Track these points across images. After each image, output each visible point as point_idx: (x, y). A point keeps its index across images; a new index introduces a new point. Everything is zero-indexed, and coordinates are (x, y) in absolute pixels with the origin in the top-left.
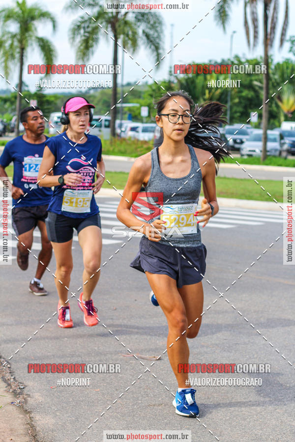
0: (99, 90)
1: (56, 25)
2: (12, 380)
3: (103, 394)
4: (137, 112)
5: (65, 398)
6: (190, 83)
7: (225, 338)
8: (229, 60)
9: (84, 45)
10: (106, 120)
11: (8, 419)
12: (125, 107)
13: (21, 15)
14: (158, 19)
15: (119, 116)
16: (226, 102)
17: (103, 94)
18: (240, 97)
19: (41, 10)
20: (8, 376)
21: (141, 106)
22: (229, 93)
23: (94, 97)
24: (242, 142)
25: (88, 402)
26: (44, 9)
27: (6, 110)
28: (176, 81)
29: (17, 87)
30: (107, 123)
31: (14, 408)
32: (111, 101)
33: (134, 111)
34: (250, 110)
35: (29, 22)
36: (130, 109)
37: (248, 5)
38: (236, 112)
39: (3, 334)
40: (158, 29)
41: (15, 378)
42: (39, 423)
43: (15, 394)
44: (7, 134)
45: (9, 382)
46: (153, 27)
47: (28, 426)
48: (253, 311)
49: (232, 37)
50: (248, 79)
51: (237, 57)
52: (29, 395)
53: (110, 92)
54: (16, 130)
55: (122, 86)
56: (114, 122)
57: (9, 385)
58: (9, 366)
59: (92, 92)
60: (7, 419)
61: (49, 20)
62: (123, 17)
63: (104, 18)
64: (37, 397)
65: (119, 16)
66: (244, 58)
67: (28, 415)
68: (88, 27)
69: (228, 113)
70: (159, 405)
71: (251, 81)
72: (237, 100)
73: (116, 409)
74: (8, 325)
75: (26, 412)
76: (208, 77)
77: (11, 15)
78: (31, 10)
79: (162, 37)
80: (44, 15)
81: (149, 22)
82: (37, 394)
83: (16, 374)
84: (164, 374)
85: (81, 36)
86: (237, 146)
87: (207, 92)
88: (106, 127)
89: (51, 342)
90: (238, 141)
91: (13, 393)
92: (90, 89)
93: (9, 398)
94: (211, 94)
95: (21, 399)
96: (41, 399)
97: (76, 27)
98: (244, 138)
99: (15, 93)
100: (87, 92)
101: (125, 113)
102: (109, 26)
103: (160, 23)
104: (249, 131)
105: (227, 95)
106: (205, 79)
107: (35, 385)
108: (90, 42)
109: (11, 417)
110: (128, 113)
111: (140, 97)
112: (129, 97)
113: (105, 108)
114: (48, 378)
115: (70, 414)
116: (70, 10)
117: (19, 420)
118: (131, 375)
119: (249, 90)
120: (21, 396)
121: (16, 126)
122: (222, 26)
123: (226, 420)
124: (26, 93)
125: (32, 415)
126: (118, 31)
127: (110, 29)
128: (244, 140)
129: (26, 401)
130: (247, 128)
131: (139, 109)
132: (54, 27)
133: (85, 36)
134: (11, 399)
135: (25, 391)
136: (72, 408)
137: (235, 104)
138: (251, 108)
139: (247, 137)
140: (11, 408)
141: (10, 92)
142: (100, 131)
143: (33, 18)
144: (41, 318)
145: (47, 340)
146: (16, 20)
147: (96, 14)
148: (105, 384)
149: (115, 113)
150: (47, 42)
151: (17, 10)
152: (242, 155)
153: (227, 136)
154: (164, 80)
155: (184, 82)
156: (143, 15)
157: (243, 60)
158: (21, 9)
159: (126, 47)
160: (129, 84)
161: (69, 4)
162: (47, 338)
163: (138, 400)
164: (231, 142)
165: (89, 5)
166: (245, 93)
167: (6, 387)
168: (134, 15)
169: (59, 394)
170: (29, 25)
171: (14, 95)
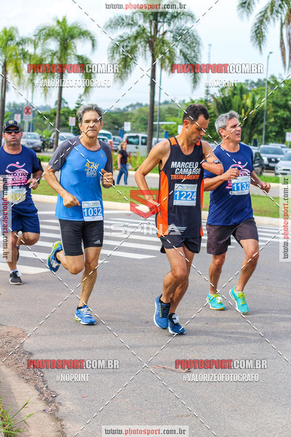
0: (137, 108)
1: (95, 44)
2: (45, 388)
3: (133, 404)
4: (174, 130)
5: (95, 407)
6: (226, 102)
7: (253, 352)
8: (265, 80)
9: (123, 63)
10: (143, 138)
11: (40, 426)
12: (162, 125)
13: (62, 34)
14: (195, 39)
15: (156, 133)
16: (262, 122)
17: (141, 111)
18: (275, 117)
19: (81, 29)
20: (41, 385)
21: (178, 124)
22: (265, 113)
23: (132, 114)
24: (277, 161)
25: (118, 411)
26: (84, 28)
27: (46, 127)
28: (212, 100)
29: (56, 104)
30: (144, 141)
31: (46, 415)
32: (149, 118)
33: (171, 129)
34: (285, 130)
35: (68, 40)
36: (167, 128)
37: (284, 26)
38: (271, 132)
39: (37, 344)
40: (196, 49)
41: (47, 386)
42: (69, 430)
43: (48, 402)
44: (45, 150)
45: (42, 390)
46: (190, 47)
47: (59, 433)
48: (282, 327)
49: (268, 57)
50: (284, 99)
51: (273, 77)
52: (61, 403)
53: (148, 110)
54: (54, 146)
55: (160, 104)
56: (151, 140)
57: (42, 393)
58: (42, 375)
59: (130, 109)
60: (38, 425)
61: (89, 38)
62: (161, 37)
63: (143, 37)
64: (68, 405)
65: (158, 36)
66: (279, 78)
67: (59, 423)
68: (127, 46)
69: (264, 132)
70: (187, 416)
71: (287, 101)
72: (272, 120)
73: (145, 419)
74: (42, 335)
75: (58, 419)
76: (244, 96)
77: (51, 34)
78: (71, 29)
79: (199, 56)
80: (84, 34)
81: (187, 42)
82: (67, 402)
83: (49, 383)
84: (193, 387)
85: (120, 55)
86: (271, 165)
87: (243, 111)
88: (142, 144)
89: (83, 352)
90: (273, 160)
91: (45, 401)
92: (128, 107)
93: (41, 406)
94: (247, 113)
95: (53, 407)
96: (72, 408)
97: (115, 46)
98: (279, 157)
99: (54, 109)
100: (124, 110)
101: (163, 131)
102: (148, 45)
103: (198, 43)
104: (284, 150)
105: (262, 115)
106: (242, 98)
107: (67, 394)
108: (129, 60)
109: (42, 424)
110: (165, 131)
111: (177, 115)
112: (167, 115)
113: (142, 126)
114: (80, 387)
115: (100, 422)
116: (109, 29)
117: (51, 428)
118: (160, 386)
119: (284, 111)
120: (53, 404)
121: (55, 142)
122: (258, 47)
123: (252, 432)
124: (65, 110)
125: (63, 423)
126: (156, 50)
127: (148, 48)
128: (279, 159)
129: (57, 410)
130: (282, 147)
131: (176, 127)
132: (93, 45)
133: (123, 55)
134: (44, 407)
135: (57, 399)
136: (102, 416)
137: (270, 124)
138: (286, 128)
139: (282, 156)
140: (43, 415)
141: (50, 108)
142: (137, 148)
143: (72, 37)
144: (74, 329)
145: (79, 351)
146: (56, 38)
147: (135, 34)
148: (135, 395)
149: (152, 131)
150: (87, 60)
151: (58, 28)
152: (277, 174)
153: (262, 155)
154: (201, 98)
155: (220, 101)
156: (181, 35)
157: (279, 80)
158: (61, 28)
159: (163, 66)
160: (166, 103)
161: (109, 24)
162: (80, 348)
163: (167, 410)
164: (266, 161)
165: (129, 24)
166: (281, 113)
167: (39, 395)
168: (172, 35)
169: (89, 403)
170: (69, 44)
171: (53, 111)
